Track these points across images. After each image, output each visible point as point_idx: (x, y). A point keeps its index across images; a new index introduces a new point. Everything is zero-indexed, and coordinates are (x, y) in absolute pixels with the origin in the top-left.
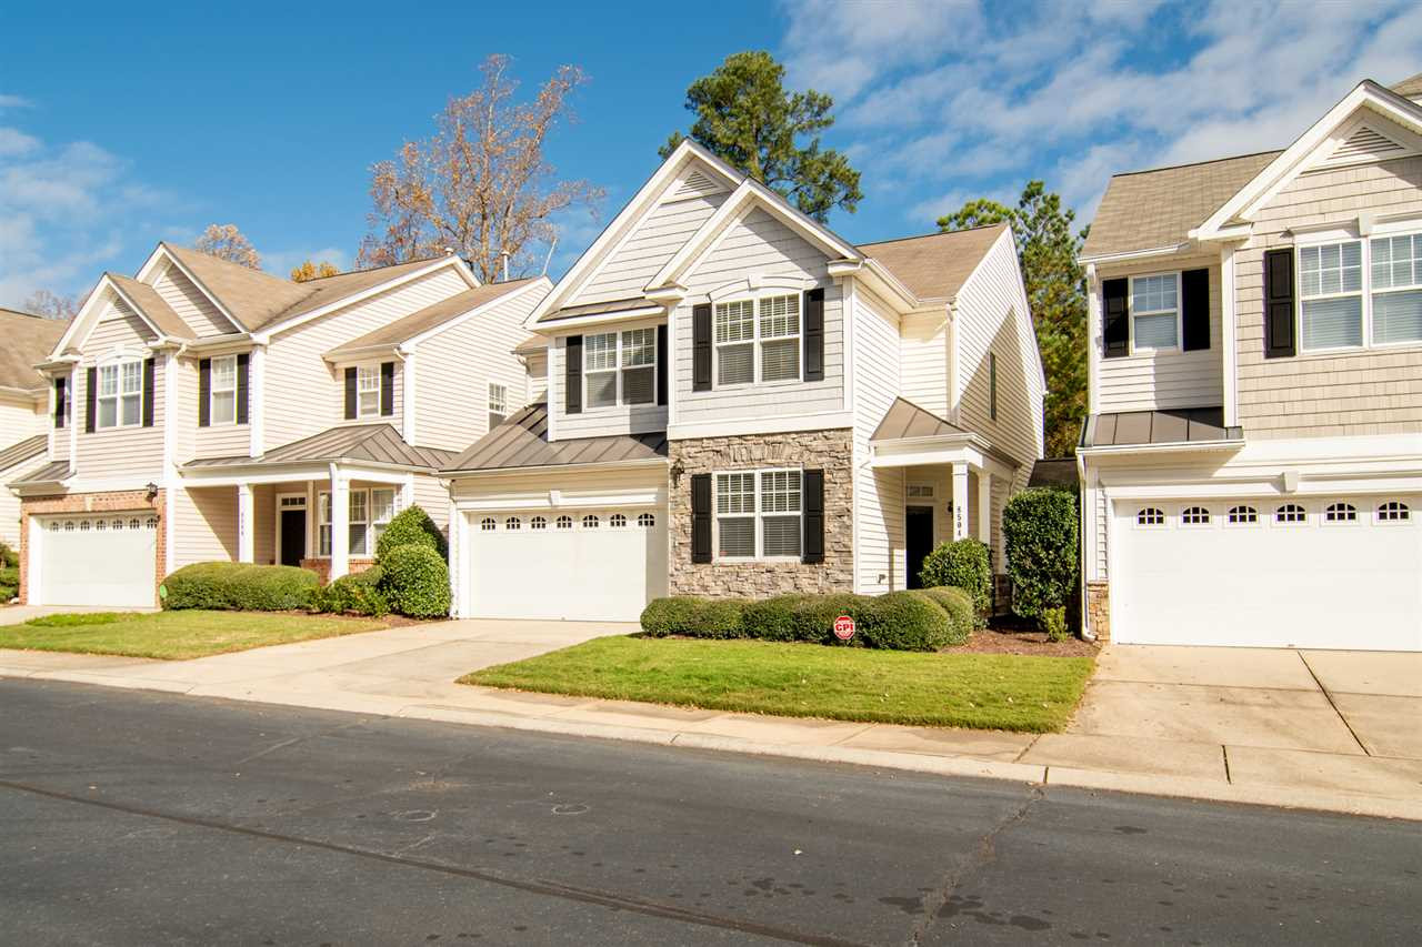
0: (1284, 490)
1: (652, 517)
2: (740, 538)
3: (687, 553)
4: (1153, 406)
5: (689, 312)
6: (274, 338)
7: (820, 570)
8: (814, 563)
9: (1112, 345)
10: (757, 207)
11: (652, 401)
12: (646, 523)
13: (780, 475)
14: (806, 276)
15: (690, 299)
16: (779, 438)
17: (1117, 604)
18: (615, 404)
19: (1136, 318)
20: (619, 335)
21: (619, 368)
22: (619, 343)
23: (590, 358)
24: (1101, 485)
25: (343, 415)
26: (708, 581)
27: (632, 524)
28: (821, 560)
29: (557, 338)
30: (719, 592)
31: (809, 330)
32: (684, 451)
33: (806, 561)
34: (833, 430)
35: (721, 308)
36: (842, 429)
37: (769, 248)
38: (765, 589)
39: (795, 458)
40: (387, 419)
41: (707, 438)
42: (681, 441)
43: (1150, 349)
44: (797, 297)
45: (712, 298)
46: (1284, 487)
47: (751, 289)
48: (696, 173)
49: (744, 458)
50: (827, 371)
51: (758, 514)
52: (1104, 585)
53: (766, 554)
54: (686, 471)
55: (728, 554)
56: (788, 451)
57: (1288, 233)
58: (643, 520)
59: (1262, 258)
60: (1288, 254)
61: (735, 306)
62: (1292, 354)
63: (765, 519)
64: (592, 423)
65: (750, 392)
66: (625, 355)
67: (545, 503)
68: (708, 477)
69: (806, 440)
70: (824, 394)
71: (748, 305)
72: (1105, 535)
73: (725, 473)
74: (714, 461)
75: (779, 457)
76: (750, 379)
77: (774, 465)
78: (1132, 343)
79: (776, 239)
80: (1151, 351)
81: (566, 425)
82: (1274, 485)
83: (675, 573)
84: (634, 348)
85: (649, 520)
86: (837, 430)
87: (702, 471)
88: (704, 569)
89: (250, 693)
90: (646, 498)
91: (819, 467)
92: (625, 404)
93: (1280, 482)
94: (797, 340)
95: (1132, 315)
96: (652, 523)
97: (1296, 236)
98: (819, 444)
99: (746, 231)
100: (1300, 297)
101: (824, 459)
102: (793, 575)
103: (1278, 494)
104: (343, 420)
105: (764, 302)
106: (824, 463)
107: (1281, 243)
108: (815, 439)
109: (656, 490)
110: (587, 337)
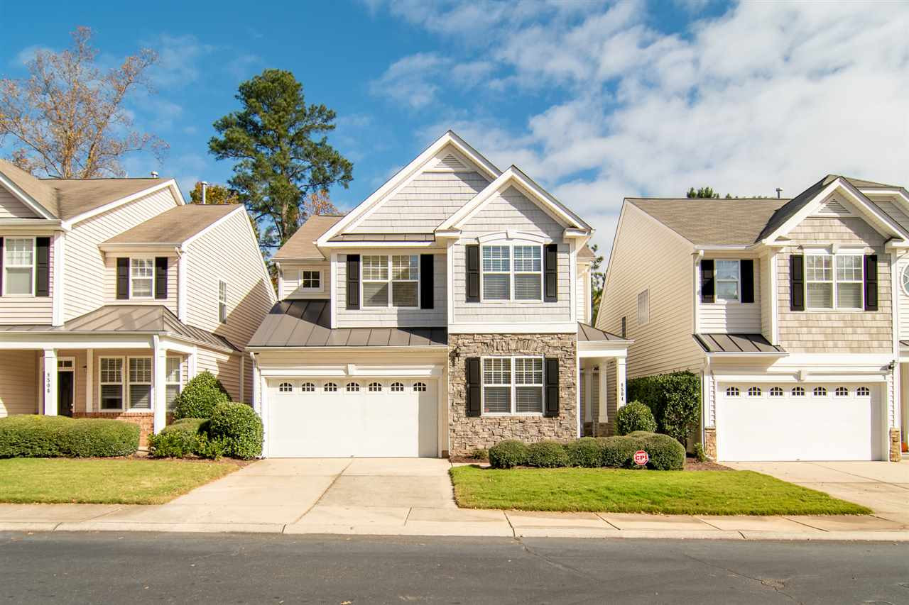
0: (799, 380)
1: (424, 385)
2: (500, 400)
3: (462, 410)
4: (725, 331)
5: (464, 249)
6: (75, 226)
7: (555, 421)
8: (552, 417)
9: (706, 296)
10: (512, 186)
11: (417, 306)
12: (420, 389)
13: (529, 361)
14: (545, 235)
15: (465, 239)
16: (528, 337)
17: (721, 440)
18: (387, 306)
19: (718, 282)
20: (390, 258)
21: (390, 279)
22: (390, 264)
23: (367, 272)
24: (712, 373)
25: (115, 295)
26: (479, 428)
27: (409, 390)
28: (557, 415)
29: (338, 255)
30: (486, 436)
31: (547, 270)
32: (460, 341)
33: (547, 416)
34: (564, 334)
35: (487, 249)
36: (570, 334)
37: (519, 214)
38: (518, 433)
39: (539, 350)
40: (160, 302)
41: (477, 334)
42: (458, 335)
43: (723, 300)
44: (539, 247)
45: (480, 241)
46: (800, 377)
47: (508, 239)
48: (450, 156)
49: (504, 349)
50: (559, 296)
51: (513, 385)
52: (714, 429)
53: (517, 411)
54: (461, 355)
55: (491, 411)
56: (534, 345)
57: (801, 247)
58: (417, 387)
59: (789, 258)
60: (801, 258)
61: (496, 248)
62: (803, 310)
63: (517, 388)
64: (367, 317)
65: (507, 305)
66: (394, 271)
67: (342, 373)
68: (478, 359)
69: (546, 339)
70: (558, 311)
71: (506, 249)
72: (714, 401)
73: (489, 357)
74: (482, 349)
75: (528, 348)
76: (507, 296)
77: (525, 354)
78: (716, 296)
79: (524, 208)
80: (724, 301)
81: (347, 317)
82: (795, 377)
83: (454, 423)
84: (401, 268)
85: (422, 387)
86: (567, 334)
87: (473, 355)
88: (476, 421)
89: (352, 528)
90: (424, 372)
91: (555, 357)
92: (394, 306)
93: (798, 375)
94: (540, 275)
95: (716, 280)
96: (424, 389)
97: (805, 250)
98: (555, 342)
99: (503, 201)
100: (806, 281)
101: (558, 352)
102: (537, 425)
103: (796, 381)
104: (114, 300)
105: (517, 249)
106: (558, 354)
107: (798, 252)
108: (552, 339)
109: (433, 366)
110: (364, 257)
